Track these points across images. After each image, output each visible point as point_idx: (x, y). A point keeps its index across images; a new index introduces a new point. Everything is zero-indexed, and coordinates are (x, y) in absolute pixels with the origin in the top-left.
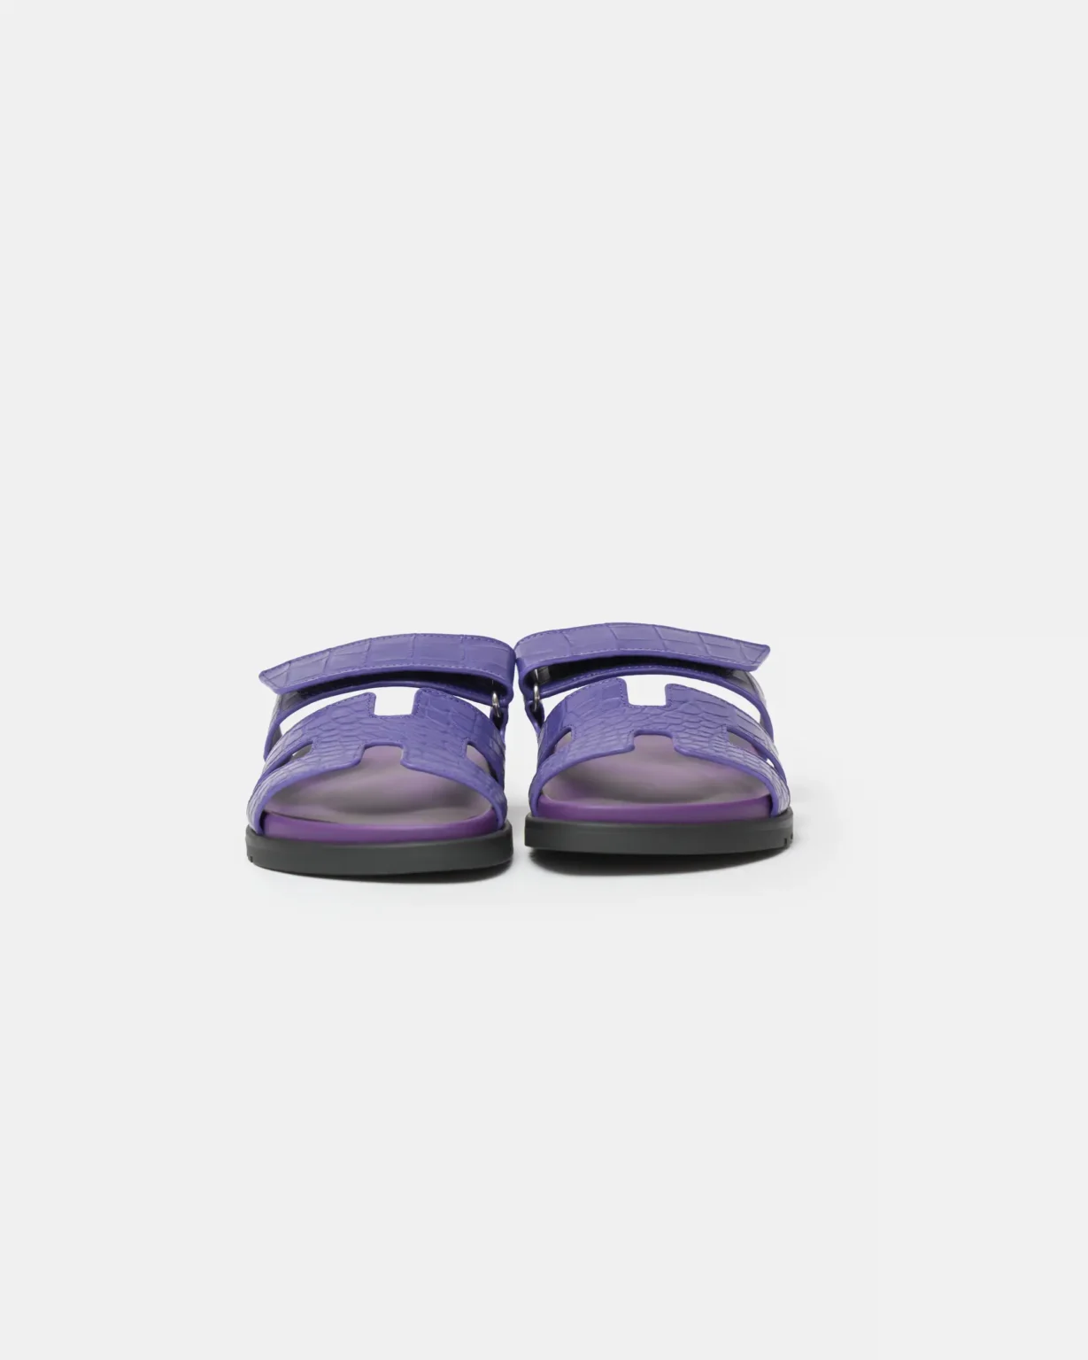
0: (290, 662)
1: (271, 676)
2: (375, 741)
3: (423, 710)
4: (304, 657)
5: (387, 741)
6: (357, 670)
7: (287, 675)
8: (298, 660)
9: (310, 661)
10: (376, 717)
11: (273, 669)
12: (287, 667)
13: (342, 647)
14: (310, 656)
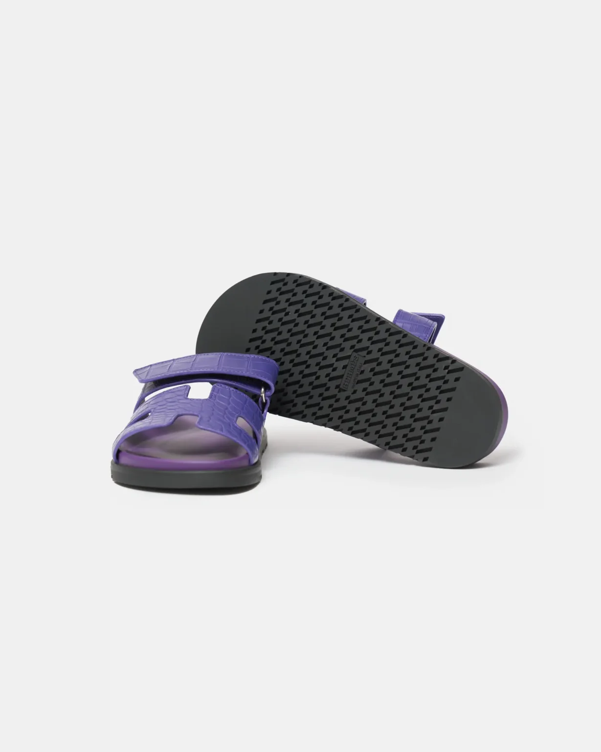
0: (151, 366)
1: (139, 372)
2: (184, 412)
3: (215, 397)
4: (159, 363)
5: (191, 413)
6: (186, 371)
7: (148, 373)
8: (155, 364)
9: (161, 365)
10: (188, 399)
11: (141, 369)
12: (149, 367)
13: (180, 358)
14: (162, 363)
